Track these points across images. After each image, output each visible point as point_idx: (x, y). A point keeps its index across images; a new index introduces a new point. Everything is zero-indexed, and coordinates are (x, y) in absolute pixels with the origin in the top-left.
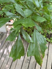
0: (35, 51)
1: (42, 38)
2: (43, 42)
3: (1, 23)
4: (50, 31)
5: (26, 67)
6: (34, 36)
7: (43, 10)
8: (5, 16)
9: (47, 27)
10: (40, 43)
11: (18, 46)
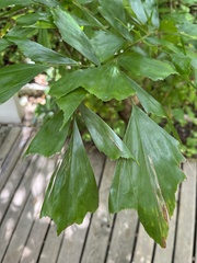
0: (140, 189)
1: (165, 142)
2: (169, 155)
3: (5, 85)
4: (186, 112)
5: (97, 250)
6: (134, 134)
7: (159, 36)
8: (11, 60)
9: (175, 100)
10: (158, 160)
11: (72, 175)
